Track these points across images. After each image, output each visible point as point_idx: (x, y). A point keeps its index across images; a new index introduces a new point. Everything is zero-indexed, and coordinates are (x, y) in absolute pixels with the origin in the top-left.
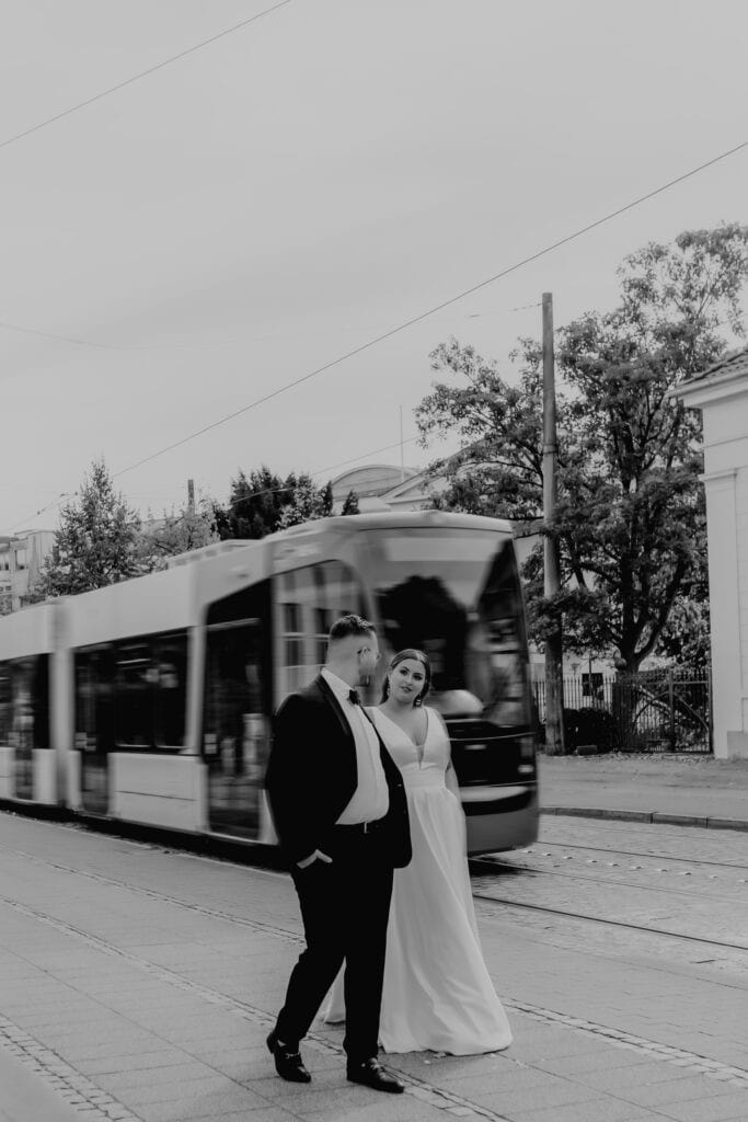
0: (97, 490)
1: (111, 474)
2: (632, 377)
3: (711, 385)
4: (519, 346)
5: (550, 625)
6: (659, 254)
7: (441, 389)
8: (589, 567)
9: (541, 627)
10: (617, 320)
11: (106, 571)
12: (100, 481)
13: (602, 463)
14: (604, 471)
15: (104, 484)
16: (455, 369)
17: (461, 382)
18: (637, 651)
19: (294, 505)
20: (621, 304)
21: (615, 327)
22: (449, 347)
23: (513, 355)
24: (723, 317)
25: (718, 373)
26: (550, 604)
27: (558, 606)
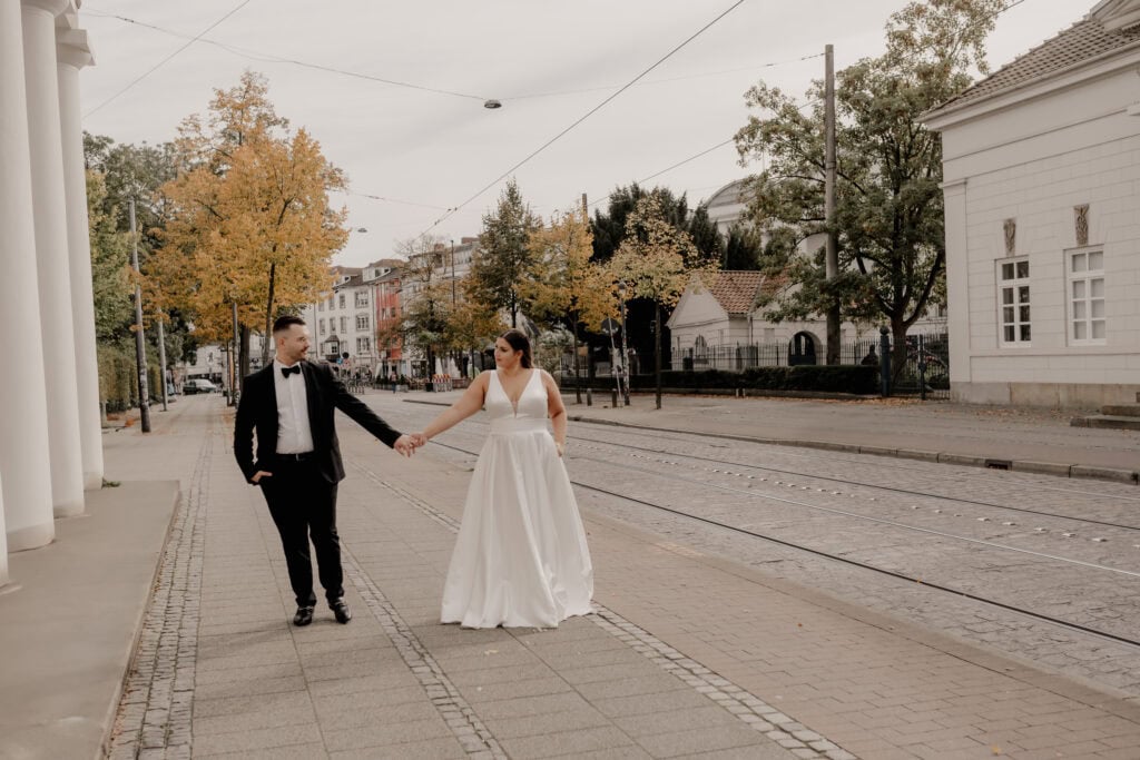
0: (510, 203)
1: (522, 191)
2: (893, 108)
3: (946, 114)
4: (812, 86)
5: (829, 301)
6: (920, 11)
7: (755, 121)
8: (867, 256)
9: (822, 302)
10: (885, 64)
11: (517, 263)
12: (513, 195)
13: (877, 175)
14: (879, 182)
15: (517, 198)
16: (763, 105)
17: (767, 115)
18: (905, 320)
19: (637, 212)
20: (886, 51)
21: (883, 69)
22: (759, 88)
23: (809, 94)
24: (971, 58)
25: (953, 103)
26: (830, 285)
27: (835, 286)
